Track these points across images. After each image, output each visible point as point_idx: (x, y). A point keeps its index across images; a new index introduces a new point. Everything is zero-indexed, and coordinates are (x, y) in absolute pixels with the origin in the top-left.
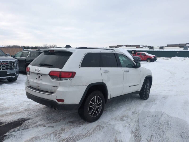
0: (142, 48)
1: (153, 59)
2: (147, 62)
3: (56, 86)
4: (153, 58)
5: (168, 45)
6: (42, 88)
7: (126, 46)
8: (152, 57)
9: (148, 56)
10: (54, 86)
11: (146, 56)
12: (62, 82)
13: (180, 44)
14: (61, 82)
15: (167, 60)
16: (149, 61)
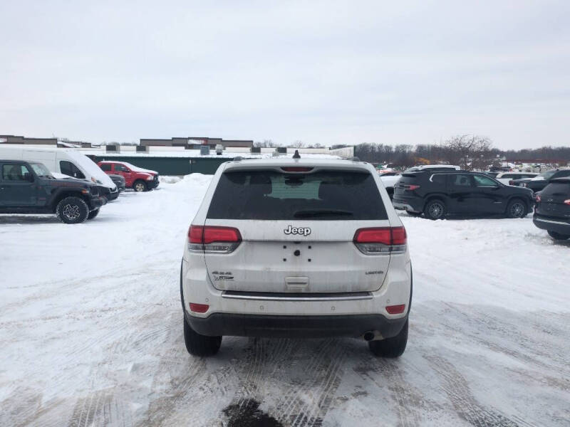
0: (64, 146)
1: (150, 181)
2: (136, 191)
3: (378, 270)
4: (151, 178)
5: (141, 140)
6: (317, 285)
7: (5, 140)
8: (148, 176)
9: (135, 172)
10: (370, 273)
11: (129, 172)
12: (396, 255)
13: (173, 138)
14: (394, 257)
15: (173, 182)
16: (139, 186)
